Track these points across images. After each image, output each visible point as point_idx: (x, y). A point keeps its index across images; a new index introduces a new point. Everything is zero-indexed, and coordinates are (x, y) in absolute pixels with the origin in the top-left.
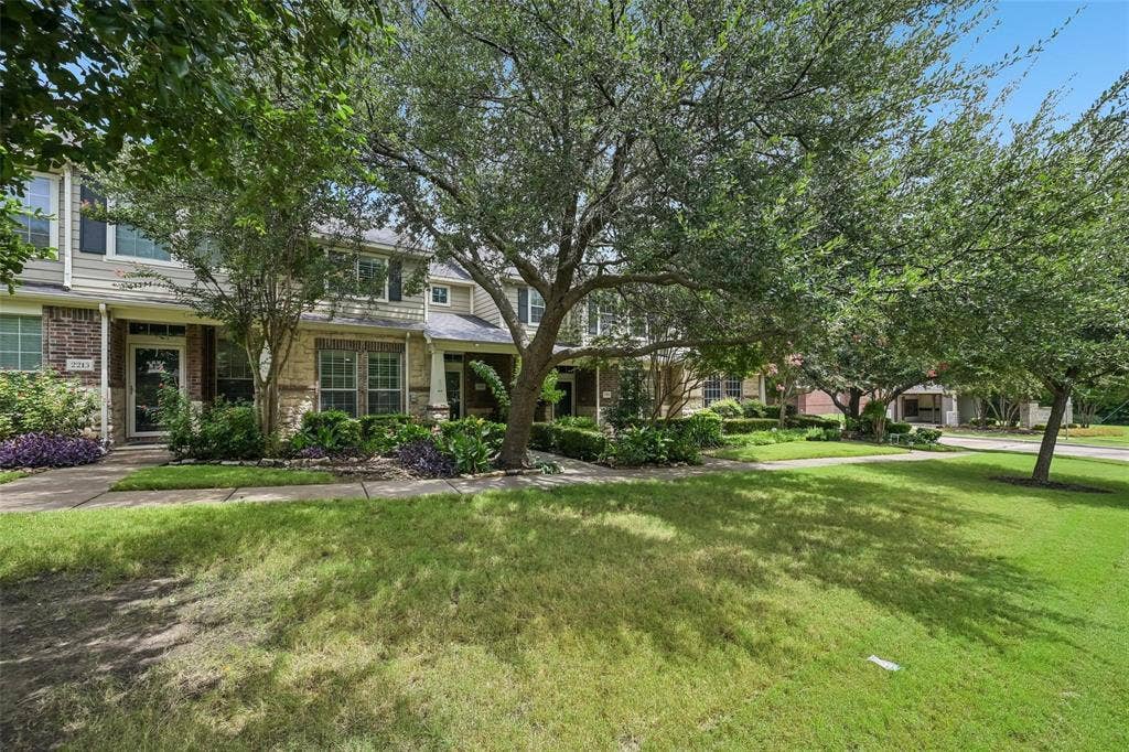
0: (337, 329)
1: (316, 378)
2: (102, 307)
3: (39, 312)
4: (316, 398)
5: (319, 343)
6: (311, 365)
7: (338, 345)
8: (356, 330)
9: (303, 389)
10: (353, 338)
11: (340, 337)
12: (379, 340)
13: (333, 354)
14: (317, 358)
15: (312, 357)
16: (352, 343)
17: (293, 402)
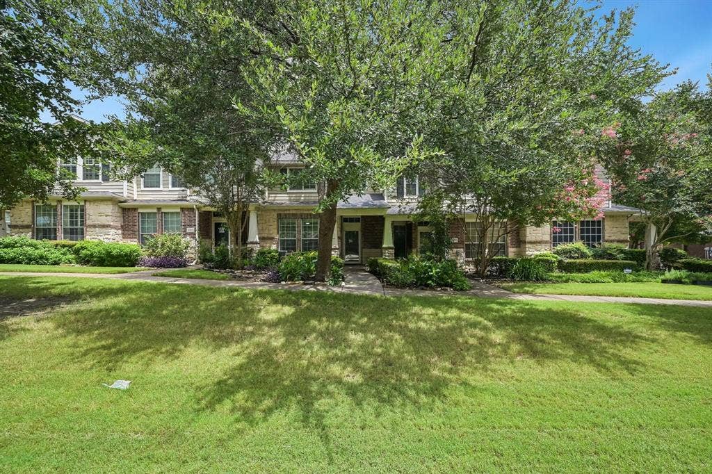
0: (286, 208)
1: (278, 233)
2: (195, 207)
3: (179, 210)
4: (278, 243)
5: (279, 215)
6: (275, 227)
7: (287, 216)
8: (296, 208)
9: (272, 239)
10: (294, 212)
11: (288, 212)
12: (307, 212)
13: (285, 221)
14: (278, 223)
15: (276, 223)
16: (293, 214)
17: (268, 245)
